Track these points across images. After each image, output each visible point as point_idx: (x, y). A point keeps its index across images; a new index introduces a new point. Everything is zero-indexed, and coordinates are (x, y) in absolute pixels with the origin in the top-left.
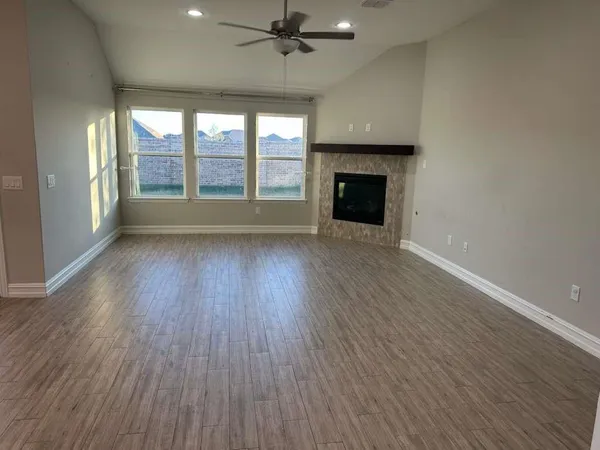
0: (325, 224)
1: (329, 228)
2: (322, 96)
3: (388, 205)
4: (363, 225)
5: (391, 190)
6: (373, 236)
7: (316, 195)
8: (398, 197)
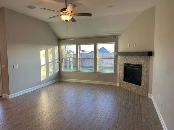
0: (121, 83)
1: (122, 85)
2: (120, 35)
3: (143, 77)
4: (134, 85)
5: (144, 71)
6: (137, 90)
7: (118, 71)
8: (146, 74)
